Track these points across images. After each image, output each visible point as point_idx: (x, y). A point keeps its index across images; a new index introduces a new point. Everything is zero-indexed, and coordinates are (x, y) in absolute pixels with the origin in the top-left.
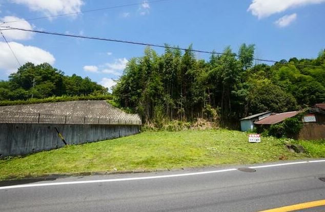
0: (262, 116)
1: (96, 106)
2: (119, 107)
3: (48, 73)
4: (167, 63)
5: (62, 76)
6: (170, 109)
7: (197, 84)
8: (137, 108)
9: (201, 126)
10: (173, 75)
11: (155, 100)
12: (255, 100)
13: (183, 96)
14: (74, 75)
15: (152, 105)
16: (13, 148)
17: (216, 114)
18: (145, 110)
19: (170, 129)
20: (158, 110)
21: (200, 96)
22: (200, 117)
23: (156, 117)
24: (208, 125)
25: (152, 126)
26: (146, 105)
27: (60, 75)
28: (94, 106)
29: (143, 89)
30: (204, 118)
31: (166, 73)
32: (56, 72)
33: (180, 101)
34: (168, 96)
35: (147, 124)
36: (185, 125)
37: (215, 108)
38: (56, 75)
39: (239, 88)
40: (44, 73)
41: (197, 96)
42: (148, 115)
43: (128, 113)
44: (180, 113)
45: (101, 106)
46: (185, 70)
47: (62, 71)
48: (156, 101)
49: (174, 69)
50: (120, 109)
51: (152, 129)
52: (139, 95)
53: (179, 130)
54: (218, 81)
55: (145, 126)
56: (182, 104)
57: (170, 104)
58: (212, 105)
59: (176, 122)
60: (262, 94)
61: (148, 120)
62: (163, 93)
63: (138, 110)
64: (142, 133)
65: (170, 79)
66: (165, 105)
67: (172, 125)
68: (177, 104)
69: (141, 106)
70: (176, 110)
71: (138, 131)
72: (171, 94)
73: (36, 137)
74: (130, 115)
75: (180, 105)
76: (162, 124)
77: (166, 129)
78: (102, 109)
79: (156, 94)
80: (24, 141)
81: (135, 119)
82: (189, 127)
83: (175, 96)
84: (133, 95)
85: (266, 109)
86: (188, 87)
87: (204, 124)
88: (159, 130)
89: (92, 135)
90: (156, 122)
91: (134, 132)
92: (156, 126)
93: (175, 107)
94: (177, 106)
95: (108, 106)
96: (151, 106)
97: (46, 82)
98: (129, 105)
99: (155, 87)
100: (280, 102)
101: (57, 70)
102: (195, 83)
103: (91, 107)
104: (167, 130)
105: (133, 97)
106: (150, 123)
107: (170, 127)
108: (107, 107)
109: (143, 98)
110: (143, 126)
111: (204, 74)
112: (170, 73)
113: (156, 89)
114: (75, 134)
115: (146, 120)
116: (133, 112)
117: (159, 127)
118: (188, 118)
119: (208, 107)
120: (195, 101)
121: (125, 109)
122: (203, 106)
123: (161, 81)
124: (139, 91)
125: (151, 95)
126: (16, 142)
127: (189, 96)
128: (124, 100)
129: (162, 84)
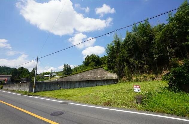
16: (47, 89)
28: (98, 71)
29: (116, 59)
35: (121, 78)
36: (150, 77)
43: (111, 73)
45: (100, 71)
50: (108, 71)
51: (125, 81)
65: (132, 48)
71: (115, 83)
73: (53, 86)
80: (50, 87)
81: (114, 76)
89: (77, 85)
90: (128, 76)
92: (128, 79)
95: (103, 70)
98: (112, 69)
104: (135, 81)
107: (137, 79)
113: (123, 57)
114: (68, 85)
115: (121, 76)
116: (114, 72)
121: (110, 71)
126: (47, 87)
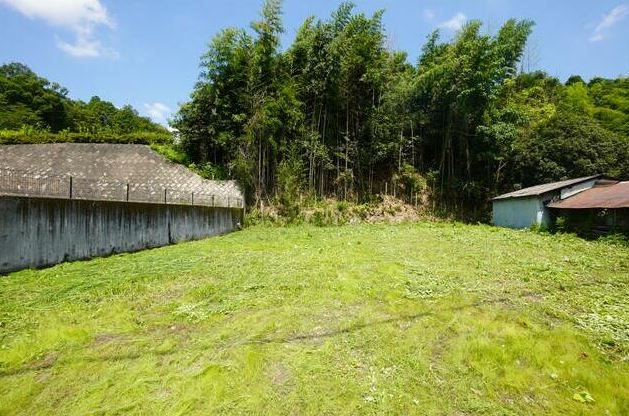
0: (570, 187)
1: (122, 159)
2: (184, 163)
3: (24, 88)
4: (317, 49)
5: (64, 97)
6: (318, 169)
7: (386, 112)
8: (231, 165)
9: (392, 213)
10: (329, 81)
11: (279, 144)
12: (533, 151)
13: (352, 139)
14: (95, 99)
15: (273, 158)
17: (425, 186)
18: (254, 171)
19: (319, 220)
20: (287, 173)
21: (391, 140)
22: (389, 193)
23: (283, 189)
24: (409, 212)
25: (273, 213)
26: (257, 160)
27: (58, 95)
28: (115, 157)
29: (250, 115)
30: (398, 196)
31: (311, 76)
32: (45, 87)
33: (344, 152)
34: (314, 135)
35: (259, 207)
36: (355, 211)
37: (423, 172)
38: (46, 95)
39: (494, 121)
40: (13, 87)
41: (385, 140)
42: (259, 185)
43: (209, 178)
44: (342, 180)
45: (136, 158)
46: (359, 70)
47: (62, 86)
48: (282, 148)
49: (333, 64)
50: (187, 166)
51: (273, 220)
52: (238, 129)
53: (341, 224)
54: (434, 108)
55: (254, 211)
56: (347, 159)
57: (318, 159)
58: (416, 166)
59: (332, 204)
60: (552, 136)
61: (263, 195)
62: (302, 129)
63: (233, 172)
64: (245, 231)
65: (320, 93)
66: (306, 159)
67: (321, 210)
68: (335, 160)
69: (242, 160)
70: (333, 174)
71: (234, 224)
72: (320, 132)
74: (212, 182)
75: (343, 162)
76: (296, 208)
77: (307, 219)
78: (138, 166)
79: (284, 131)
81: (228, 193)
82: (363, 216)
83: (332, 139)
84: (219, 129)
85: (563, 175)
86: (363, 118)
87: (399, 210)
88: (290, 222)
90: (282, 201)
91: (223, 228)
92: (282, 213)
93: (330, 166)
94: (334, 163)
95: (155, 158)
96: (271, 162)
97: (13, 107)
98: (210, 159)
99: (281, 111)
100: (601, 155)
101: (47, 83)
102: (380, 109)
103: (107, 161)
104: (311, 222)
105: (223, 136)
106: (267, 205)
107: (318, 215)
108: (153, 161)
109: (249, 139)
110: (248, 211)
111: (406, 86)
112: (322, 75)
113: (284, 117)
115: (257, 197)
116: (223, 176)
117: (289, 214)
118: (361, 196)
119: (409, 170)
120: (380, 153)
121: (200, 168)
122: (396, 168)
123: (297, 97)
124: (236, 117)
125: (268, 131)
127: (365, 139)
128: (198, 142)
129: (301, 103)
